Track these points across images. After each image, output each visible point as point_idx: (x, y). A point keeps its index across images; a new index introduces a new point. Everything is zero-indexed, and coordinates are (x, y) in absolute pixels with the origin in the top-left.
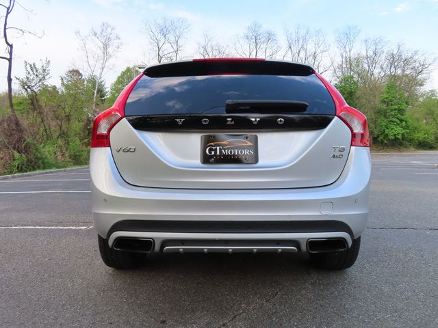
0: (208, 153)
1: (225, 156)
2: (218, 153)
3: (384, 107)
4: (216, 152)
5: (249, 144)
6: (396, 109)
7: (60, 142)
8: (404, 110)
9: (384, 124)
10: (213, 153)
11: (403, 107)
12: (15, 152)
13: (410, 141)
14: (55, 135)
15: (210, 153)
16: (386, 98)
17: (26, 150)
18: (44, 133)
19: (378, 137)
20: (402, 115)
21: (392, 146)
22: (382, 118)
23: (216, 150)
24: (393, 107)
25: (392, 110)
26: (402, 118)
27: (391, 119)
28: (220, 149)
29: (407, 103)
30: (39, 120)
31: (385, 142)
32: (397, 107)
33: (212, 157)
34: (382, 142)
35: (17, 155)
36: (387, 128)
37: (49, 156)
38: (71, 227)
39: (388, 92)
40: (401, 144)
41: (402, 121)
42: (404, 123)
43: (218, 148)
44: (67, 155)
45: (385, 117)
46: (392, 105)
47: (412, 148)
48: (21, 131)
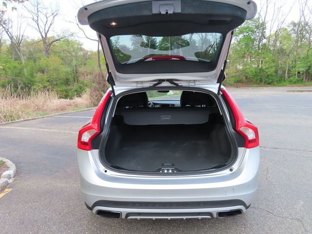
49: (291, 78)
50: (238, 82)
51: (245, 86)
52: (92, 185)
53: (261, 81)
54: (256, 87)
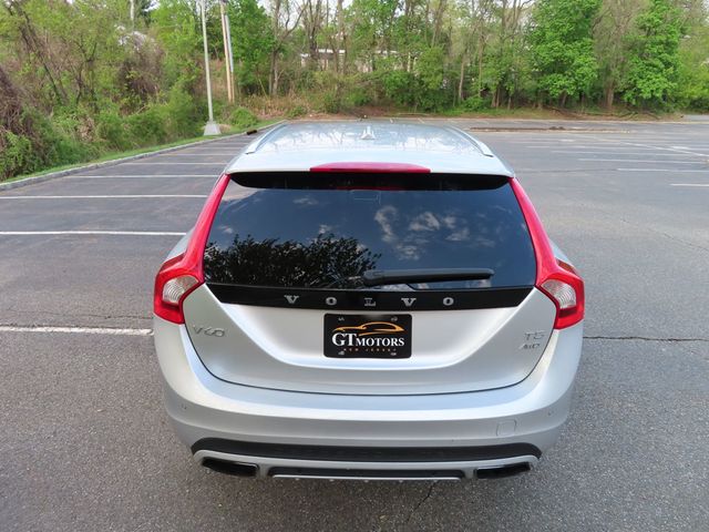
0: (335, 342)
1: (361, 347)
2: (351, 344)
3: (642, 37)
4: (347, 342)
5: (399, 329)
6: (661, 43)
7: (82, 109)
8: (675, 44)
9: (636, 69)
10: (343, 342)
11: (675, 40)
12: (9, 132)
13: (677, 99)
14: (72, 97)
15: (338, 342)
16: (649, 21)
17: (27, 128)
18: (53, 92)
19: (624, 92)
20: (670, 53)
21: (644, 109)
22: (636, 58)
23: (347, 339)
24: (658, 38)
25: (654, 44)
26: (669, 58)
27: (651, 61)
28: (354, 338)
29: (683, 31)
30: (41, 69)
31: (634, 103)
32: (663, 38)
33: (341, 348)
34: (629, 103)
35: (13, 138)
36: (641, 78)
37: (66, 136)
38: (125, 331)
39: (652, 10)
40: (660, 106)
41: (668, 65)
42: (672, 68)
43: (351, 336)
44: (97, 131)
45: (641, 56)
46: (656, 33)
47: (678, 114)
48: (12, 94)
49: (470, 99)
50: (362, 103)
51: (378, 115)
52: (192, 403)
53: (411, 103)
54: (402, 116)
